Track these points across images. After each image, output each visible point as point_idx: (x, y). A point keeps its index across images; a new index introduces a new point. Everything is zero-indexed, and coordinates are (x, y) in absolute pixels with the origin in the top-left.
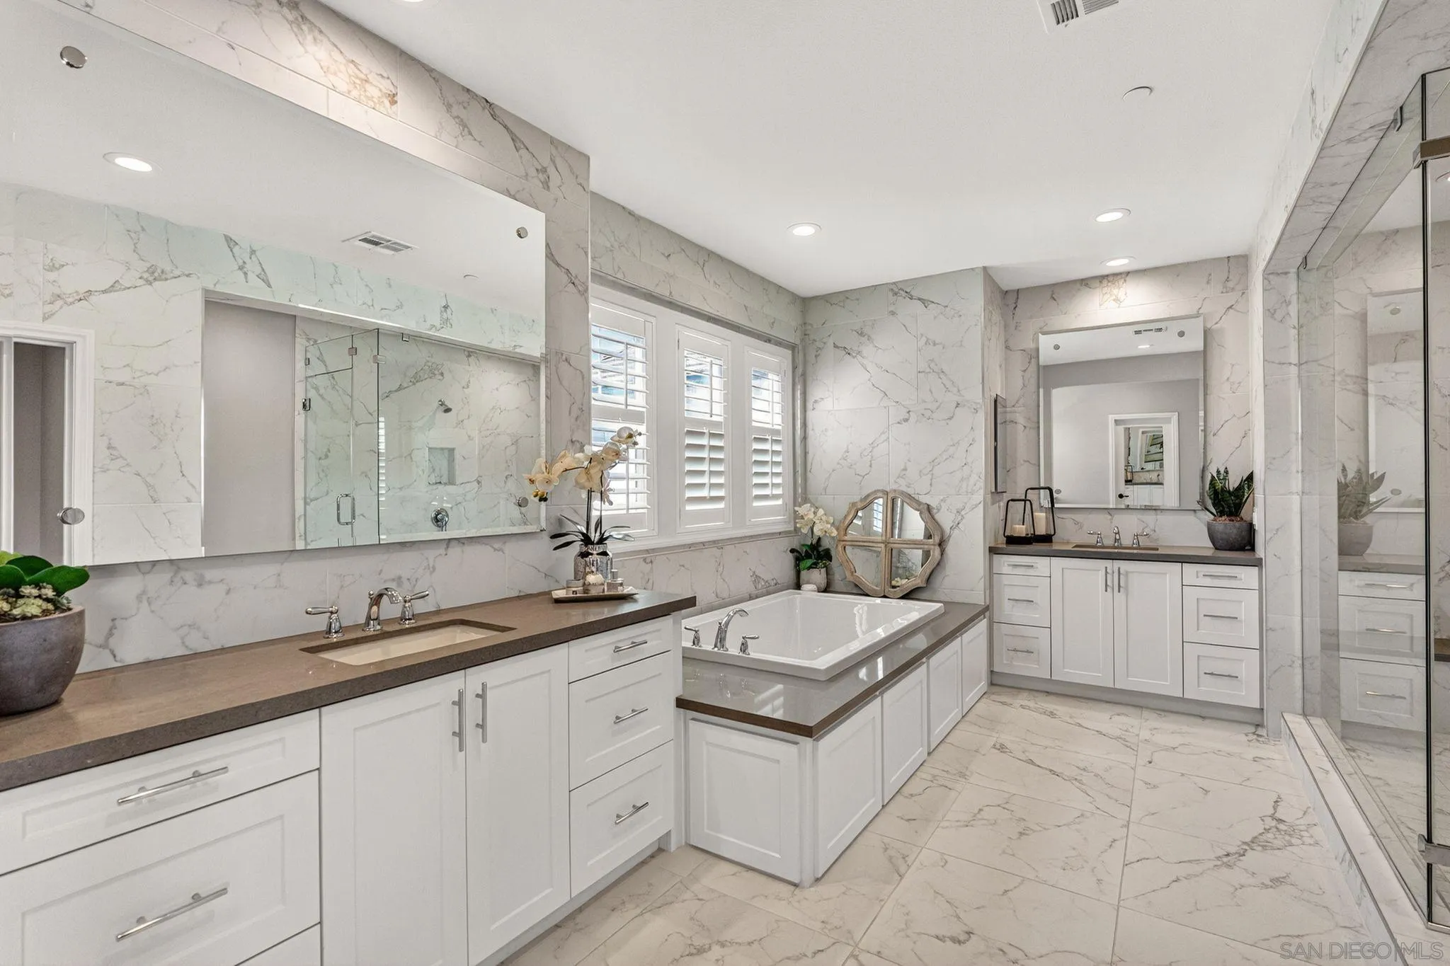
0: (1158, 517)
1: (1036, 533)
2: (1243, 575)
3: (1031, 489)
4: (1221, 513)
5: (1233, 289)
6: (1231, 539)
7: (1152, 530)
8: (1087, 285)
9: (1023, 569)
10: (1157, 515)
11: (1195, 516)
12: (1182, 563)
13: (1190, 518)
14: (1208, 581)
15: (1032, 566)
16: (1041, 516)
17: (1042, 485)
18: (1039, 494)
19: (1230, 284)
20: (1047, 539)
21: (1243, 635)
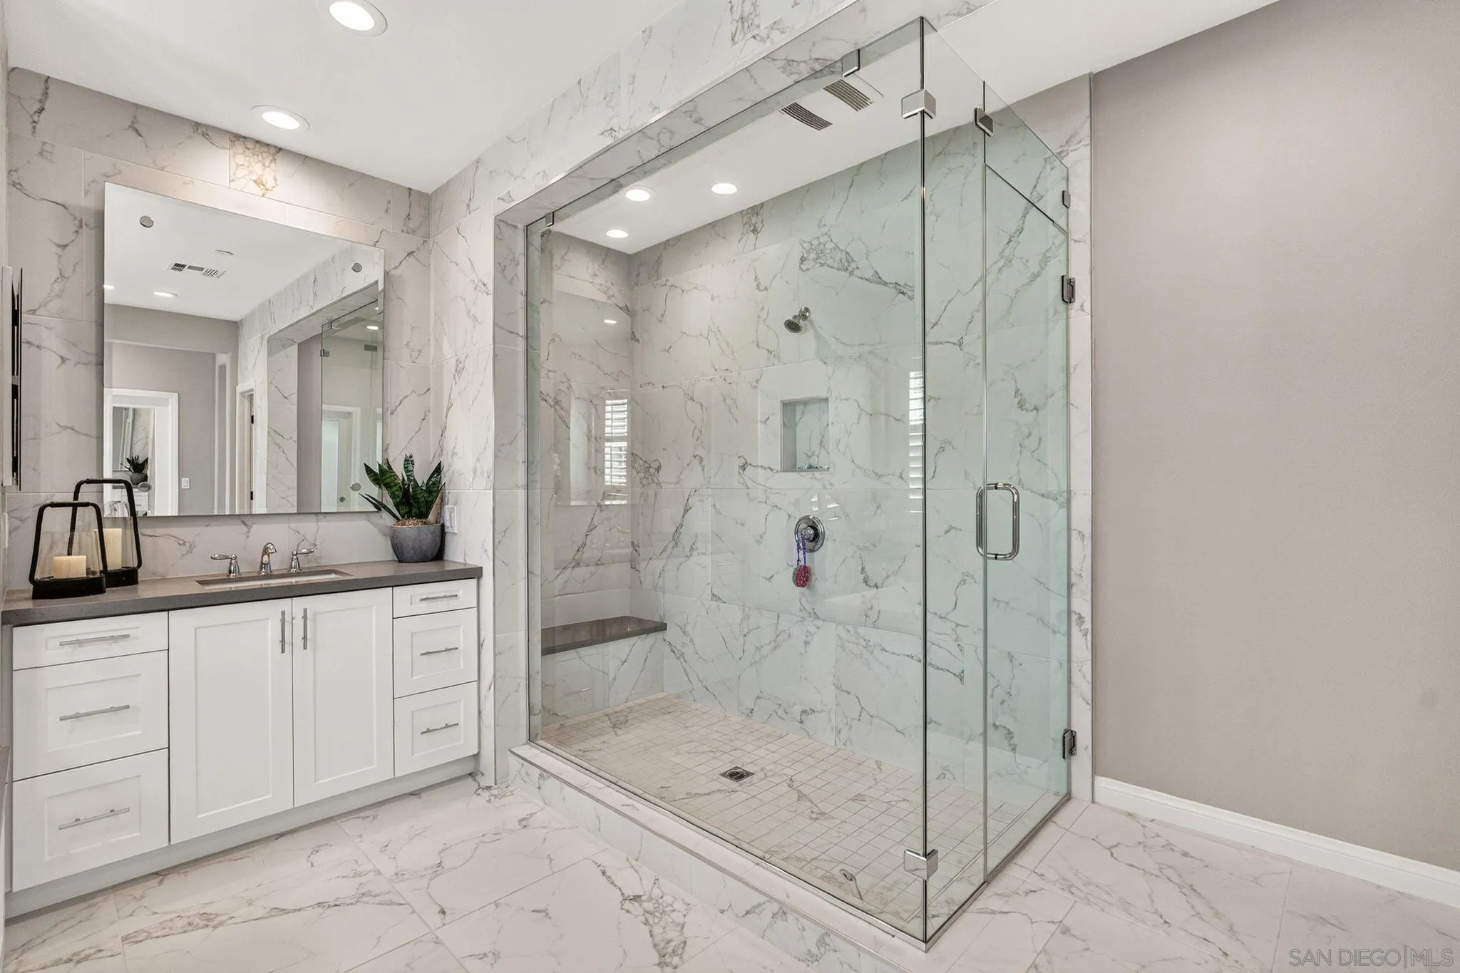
0: (319, 523)
1: (110, 568)
2: (461, 593)
3: (89, 482)
4: (409, 515)
5: (414, 232)
6: (424, 548)
7: (312, 545)
8: (205, 135)
9: (104, 645)
10: (318, 521)
11: (369, 521)
12: (393, 587)
13: (362, 524)
14: (425, 608)
15: (127, 636)
16: (114, 535)
17: (108, 474)
18: (102, 492)
19: (412, 225)
20: (127, 577)
21: (462, 667)
